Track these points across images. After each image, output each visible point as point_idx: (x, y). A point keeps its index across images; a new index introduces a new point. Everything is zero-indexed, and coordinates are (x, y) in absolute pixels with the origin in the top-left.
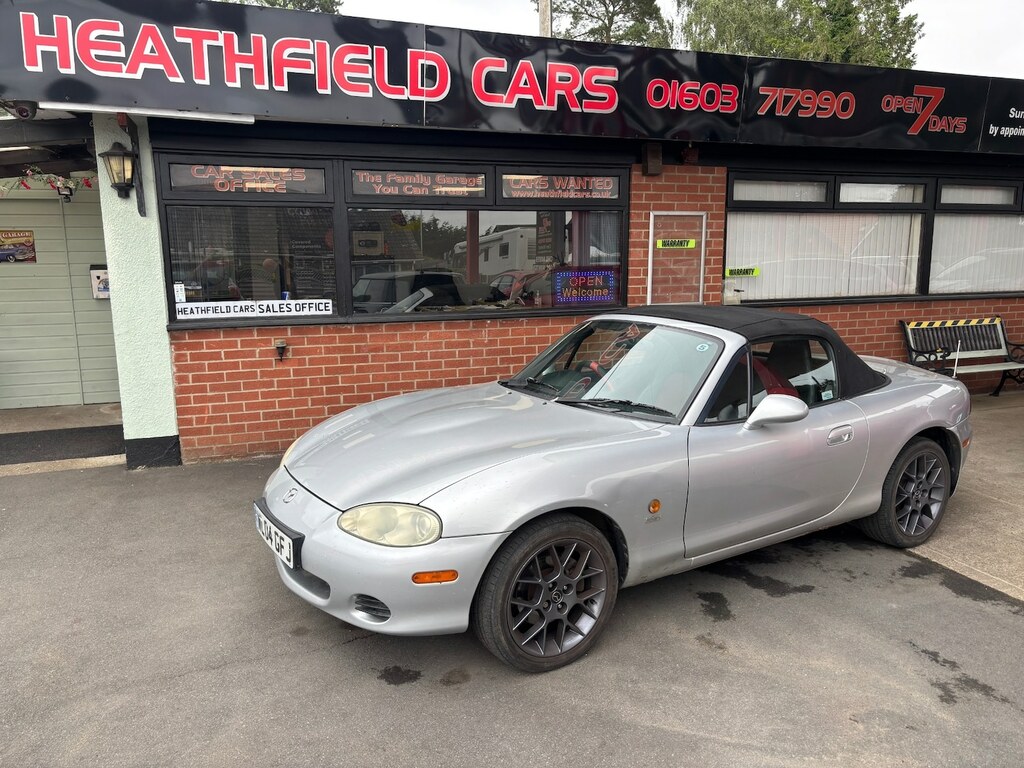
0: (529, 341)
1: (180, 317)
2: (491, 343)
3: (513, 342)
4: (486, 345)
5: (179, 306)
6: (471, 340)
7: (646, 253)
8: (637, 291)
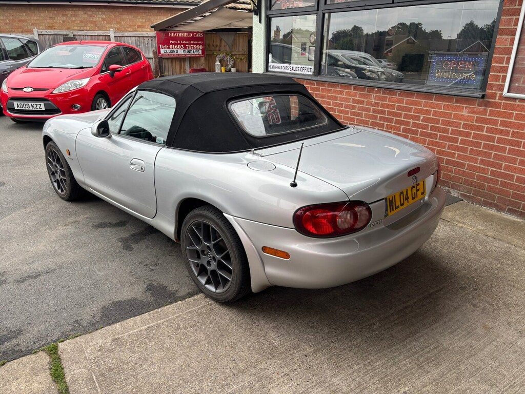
0: (399, 108)
1: (269, 69)
2: (376, 104)
3: (389, 106)
4: (373, 105)
5: (269, 64)
6: (365, 100)
7: (512, 41)
8: (497, 78)
